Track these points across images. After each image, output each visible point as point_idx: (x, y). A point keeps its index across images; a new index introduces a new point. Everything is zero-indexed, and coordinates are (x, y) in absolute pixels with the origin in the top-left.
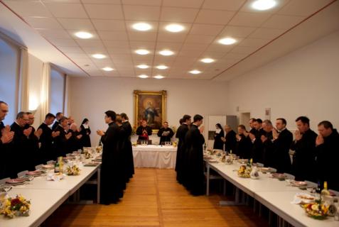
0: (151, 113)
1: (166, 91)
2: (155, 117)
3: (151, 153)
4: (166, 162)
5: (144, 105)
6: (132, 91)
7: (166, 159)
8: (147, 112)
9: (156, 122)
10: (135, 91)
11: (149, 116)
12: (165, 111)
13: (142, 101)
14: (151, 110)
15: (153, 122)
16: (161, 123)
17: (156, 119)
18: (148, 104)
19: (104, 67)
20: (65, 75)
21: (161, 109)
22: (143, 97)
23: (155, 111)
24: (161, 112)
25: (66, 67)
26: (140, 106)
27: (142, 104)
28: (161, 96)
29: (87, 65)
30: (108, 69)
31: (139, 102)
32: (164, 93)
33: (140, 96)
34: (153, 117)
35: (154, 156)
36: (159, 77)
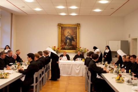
0: (69, 39)
1: (79, 24)
2: (73, 42)
3: (67, 66)
4: (77, 72)
5: (65, 34)
6: (57, 24)
7: (78, 70)
8: (67, 38)
9: (73, 45)
10: (58, 24)
11: (68, 41)
12: (79, 37)
13: (64, 31)
14: (69, 37)
15: (71, 45)
16: (76, 46)
17: (73, 43)
18: (68, 33)
19: (35, 8)
20: (12, 14)
21: (76, 36)
22: (64, 28)
23: (72, 38)
24: (76, 39)
25: (11, 9)
26: (62, 34)
27: (64, 33)
28: (76, 27)
29: (24, 7)
30: (38, 9)
31: (61, 32)
32: (78, 25)
33: (62, 28)
34: (71, 42)
35: (69, 68)
36: (74, 14)
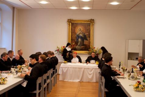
0: (81, 38)
1: (93, 20)
3: (77, 69)
4: (90, 77)
5: (76, 31)
7: (90, 74)
8: (78, 37)
9: (86, 45)
10: (68, 20)
11: (80, 40)
13: (75, 28)
14: (81, 35)
15: (83, 45)
16: (89, 46)
17: (86, 42)
18: (79, 30)
20: (14, 8)
21: (89, 35)
23: (85, 36)
24: (90, 37)
26: (73, 32)
28: (90, 24)
31: (71, 29)
32: (92, 21)
33: (73, 24)
34: (83, 41)
36: (86, 8)
